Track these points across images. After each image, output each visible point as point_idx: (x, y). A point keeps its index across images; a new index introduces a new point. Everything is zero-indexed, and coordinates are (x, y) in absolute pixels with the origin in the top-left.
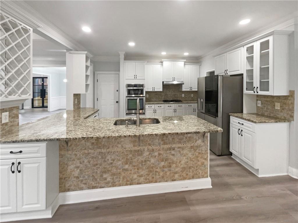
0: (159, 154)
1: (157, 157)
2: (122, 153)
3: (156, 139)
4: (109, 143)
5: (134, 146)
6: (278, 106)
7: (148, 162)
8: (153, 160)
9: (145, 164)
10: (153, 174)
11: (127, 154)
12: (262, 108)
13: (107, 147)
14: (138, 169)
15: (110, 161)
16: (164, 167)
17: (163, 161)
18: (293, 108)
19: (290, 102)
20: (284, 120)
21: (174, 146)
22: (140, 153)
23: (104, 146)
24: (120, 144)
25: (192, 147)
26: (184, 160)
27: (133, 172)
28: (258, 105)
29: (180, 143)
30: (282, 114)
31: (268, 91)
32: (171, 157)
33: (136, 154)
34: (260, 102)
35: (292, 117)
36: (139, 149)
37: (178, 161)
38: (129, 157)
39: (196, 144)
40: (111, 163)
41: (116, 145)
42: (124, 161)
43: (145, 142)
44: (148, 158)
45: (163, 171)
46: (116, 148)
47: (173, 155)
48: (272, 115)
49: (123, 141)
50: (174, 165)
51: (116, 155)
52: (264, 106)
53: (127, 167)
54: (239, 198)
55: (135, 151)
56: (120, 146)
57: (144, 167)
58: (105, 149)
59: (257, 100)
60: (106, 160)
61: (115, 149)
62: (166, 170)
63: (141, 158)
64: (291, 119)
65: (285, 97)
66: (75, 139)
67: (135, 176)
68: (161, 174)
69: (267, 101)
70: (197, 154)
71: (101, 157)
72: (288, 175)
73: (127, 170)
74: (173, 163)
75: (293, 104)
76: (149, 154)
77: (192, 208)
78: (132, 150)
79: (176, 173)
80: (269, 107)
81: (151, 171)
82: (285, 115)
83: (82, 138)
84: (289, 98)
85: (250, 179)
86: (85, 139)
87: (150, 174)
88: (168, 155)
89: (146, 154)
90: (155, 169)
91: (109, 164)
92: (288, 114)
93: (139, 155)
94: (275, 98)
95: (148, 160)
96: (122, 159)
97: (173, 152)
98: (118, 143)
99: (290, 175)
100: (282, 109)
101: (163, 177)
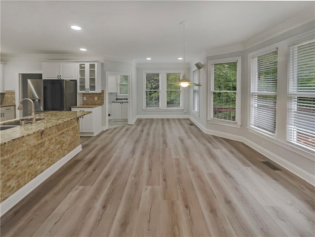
0: (56, 140)
1: (54, 143)
2: (27, 151)
3: (53, 129)
4: (13, 146)
5: (37, 140)
6: (96, 98)
7: (49, 150)
8: (51, 147)
9: (46, 153)
10: (52, 158)
11: (32, 150)
12: (87, 101)
13: (11, 151)
14: (41, 159)
15: (15, 164)
16: (59, 149)
17: (58, 144)
18: (103, 98)
19: (102, 96)
20: (100, 105)
21: (63, 131)
22: (42, 145)
23: (7, 152)
24: (25, 143)
25: (73, 128)
26: (69, 138)
27: (36, 165)
28: (84, 99)
29: (67, 127)
30: (98, 102)
31: (95, 90)
32: (63, 139)
33: (39, 147)
34: (85, 97)
35: (103, 102)
36: (42, 141)
37: (66, 141)
38: (33, 152)
39: (74, 126)
40: (16, 166)
41: (21, 146)
42: (29, 157)
43: (46, 134)
44: (49, 146)
45: (58, 152)
46: (21, 148)
47: (64, 137)
48: (93, 104)
49: (27, 139)
50: (64, 144)
51: (22, 155)
52: (88, 100)
53: (32, 162)
54: (97, 145)
55: (39, 144)
56: (25, 145)
57: (46, 155)
58: (9, 155)
59: (83, 97)
60: (10, 165)
61: (21, 150)
62: (60, 150)
63: (43, 149)
64: (103, 103)
65: (100, 94)
66: (3, 145)
67: (39, 167)
68: (57, 155)
69: (90, 96)
70: (75, 132)
71: (4, 165)
72: (102, 131)
73: (32, 165)
74: (64, 143)
75: (103, 96)
76: (49, 143)
77: (85, 159)
78: (36, 145)
79: (65, 150)
80: (91, 100)
81: (50, 157)
82: (100, 102)
83: (12, 140)
84: (102, 94)
85: (91, 139)
86: (15, 140)
87: (50, 159)
88: (61, 138)
89: (47, 143)
90: (53, 153)
91: (13, 169)
92: (101, 102)
93: (42, 147)
94: (95, 95)
95: (48, 148)
96: (27, 156)
97: (63, 135)
98: (23, 143)
99: (103, 130)
100: (98, 99)
101: (58, 157)
